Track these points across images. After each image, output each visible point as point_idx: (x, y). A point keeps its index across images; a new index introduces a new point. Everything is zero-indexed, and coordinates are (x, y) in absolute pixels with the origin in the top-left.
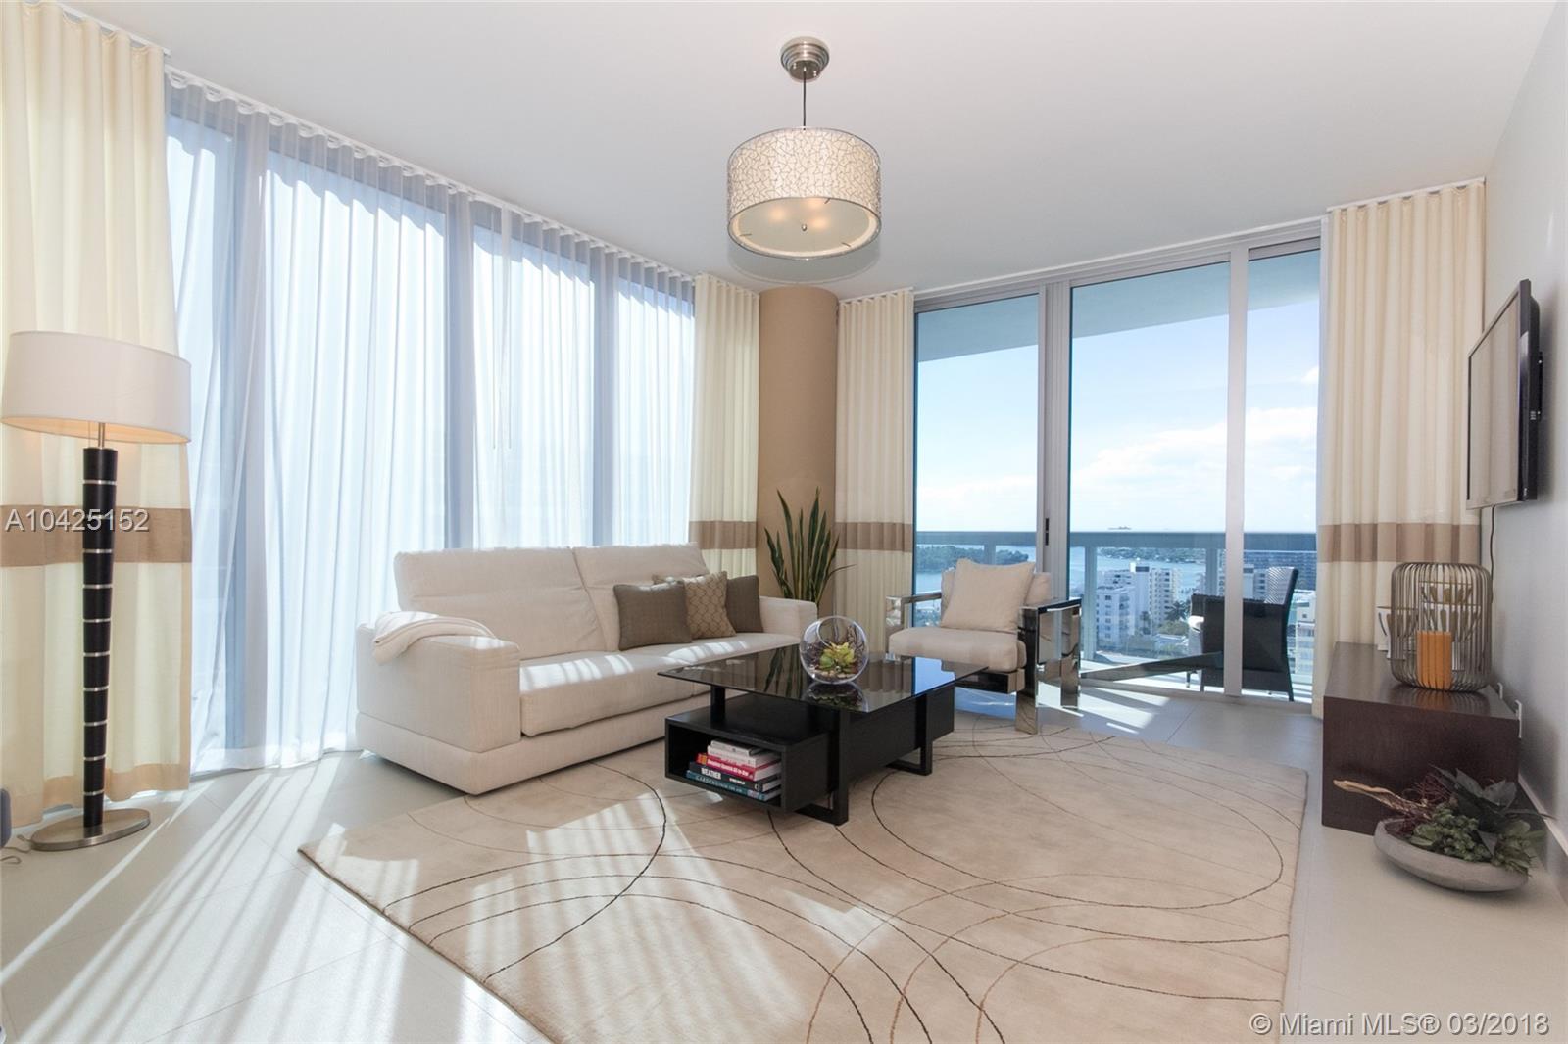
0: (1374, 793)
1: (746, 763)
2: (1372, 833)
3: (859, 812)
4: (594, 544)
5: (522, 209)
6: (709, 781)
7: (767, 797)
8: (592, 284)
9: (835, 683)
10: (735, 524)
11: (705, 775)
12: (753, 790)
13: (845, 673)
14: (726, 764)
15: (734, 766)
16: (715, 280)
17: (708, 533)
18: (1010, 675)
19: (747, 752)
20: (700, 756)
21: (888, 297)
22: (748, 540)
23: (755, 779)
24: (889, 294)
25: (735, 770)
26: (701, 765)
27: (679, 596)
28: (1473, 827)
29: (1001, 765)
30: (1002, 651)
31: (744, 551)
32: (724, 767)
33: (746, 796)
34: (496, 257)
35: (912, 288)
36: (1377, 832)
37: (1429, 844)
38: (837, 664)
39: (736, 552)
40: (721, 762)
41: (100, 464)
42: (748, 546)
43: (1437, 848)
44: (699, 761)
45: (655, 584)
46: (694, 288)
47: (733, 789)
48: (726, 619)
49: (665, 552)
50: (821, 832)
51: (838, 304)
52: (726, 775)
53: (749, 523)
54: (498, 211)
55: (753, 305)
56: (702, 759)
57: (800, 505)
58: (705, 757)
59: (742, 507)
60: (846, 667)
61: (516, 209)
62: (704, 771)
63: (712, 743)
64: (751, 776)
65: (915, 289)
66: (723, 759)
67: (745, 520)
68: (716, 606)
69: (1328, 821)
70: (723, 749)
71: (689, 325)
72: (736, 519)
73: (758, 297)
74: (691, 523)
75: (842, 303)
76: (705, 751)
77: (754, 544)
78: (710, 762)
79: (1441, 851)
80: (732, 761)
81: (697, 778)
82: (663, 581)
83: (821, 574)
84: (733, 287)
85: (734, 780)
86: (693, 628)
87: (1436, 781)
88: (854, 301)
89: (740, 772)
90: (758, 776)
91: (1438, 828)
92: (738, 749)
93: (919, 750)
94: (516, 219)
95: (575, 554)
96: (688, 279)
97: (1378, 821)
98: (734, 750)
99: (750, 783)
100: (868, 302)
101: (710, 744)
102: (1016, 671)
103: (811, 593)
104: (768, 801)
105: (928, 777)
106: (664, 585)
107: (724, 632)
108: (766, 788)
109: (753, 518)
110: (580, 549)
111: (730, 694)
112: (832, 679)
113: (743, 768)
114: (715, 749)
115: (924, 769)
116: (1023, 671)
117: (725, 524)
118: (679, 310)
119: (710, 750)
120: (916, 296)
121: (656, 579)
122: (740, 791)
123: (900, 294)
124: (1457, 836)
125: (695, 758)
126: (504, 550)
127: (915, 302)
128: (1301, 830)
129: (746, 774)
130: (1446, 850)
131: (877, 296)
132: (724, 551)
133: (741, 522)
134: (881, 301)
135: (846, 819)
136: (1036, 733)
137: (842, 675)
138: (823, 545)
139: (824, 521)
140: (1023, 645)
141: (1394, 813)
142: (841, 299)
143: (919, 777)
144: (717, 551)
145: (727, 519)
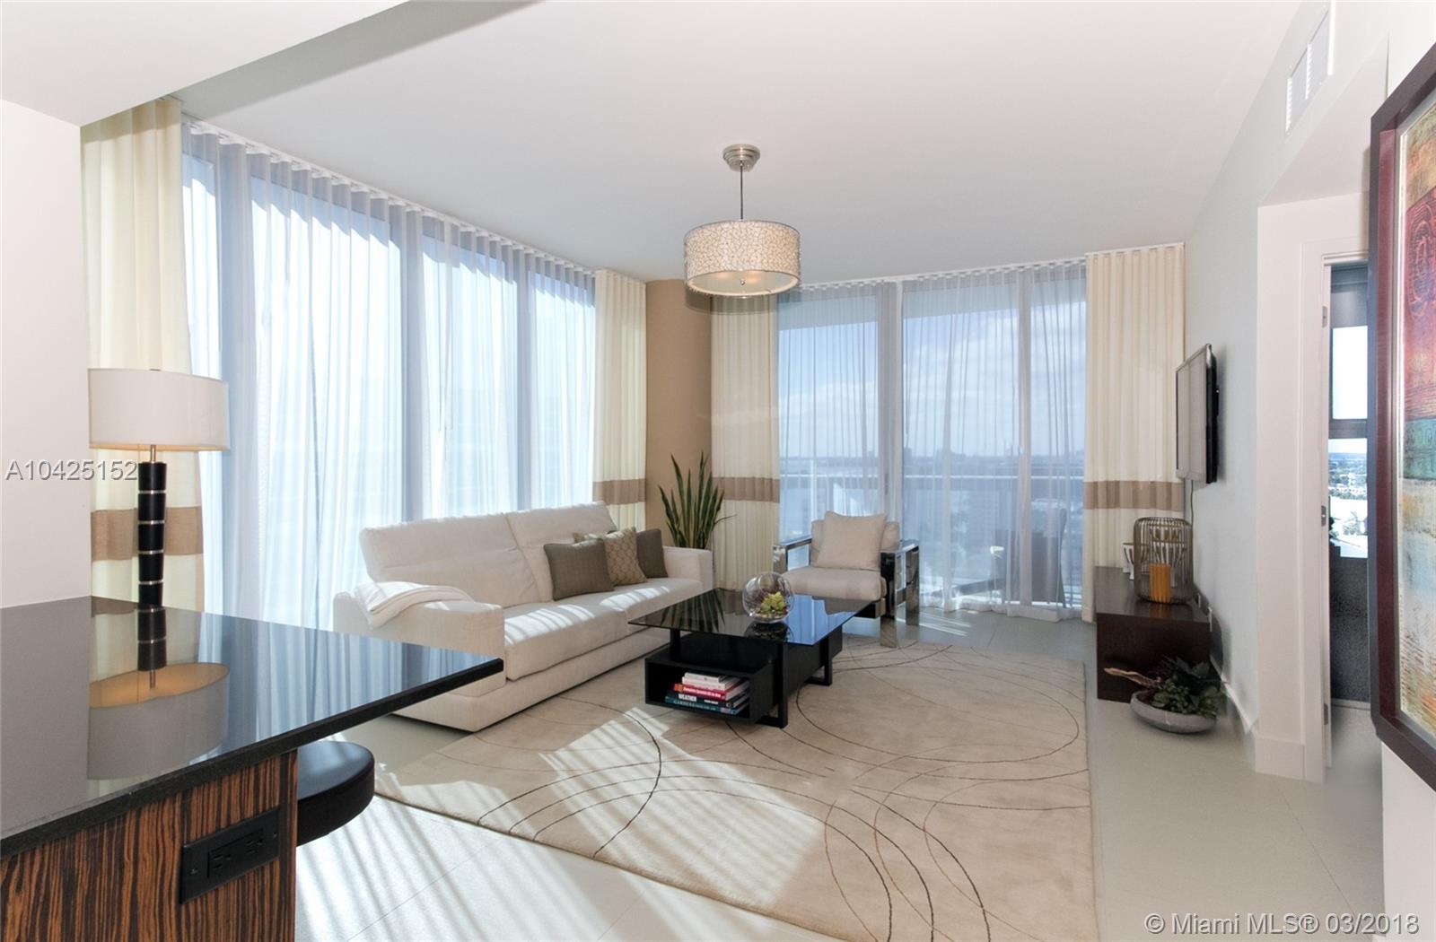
0: (1130, 676)
1: (717, 688)
2: (1129, 702)
3: (793, 716)
4: (519, 509)
5: (459, 221)
6: (685, 704)
7: (737, 711)
8: (514, 282)
9: (771, 622)
10: (629, 481)
11: (682, 700)
12: (725, 707)
13: (780, 615)
14: (700, 689)
15: (707, 690)
16: (612, 275)
17: (610, 491)
18: (876, 604)
19: (717, 679)
20: (676, 685)
22: (639, 496)
23: (727, 699)
25: (709, 694)
26: (677, 693)
27: (600, 550)
28: (1186, 692)
29: (879, 673)
30: (869, 587)
31: (636, 504)
32: (699, 692)
33: (719, 713)
34: (440, 264)
36: (1132, 700)
37: (1162, 705)
38: (772, 608)
39: (630, 506)
40: (696, 689)
41: (152, 476)
42: (640, 500)
43: (1167, 708)
44: (675, 689)
45: (576, 542)
46: (594, 279)
47: (708, 708)
48: (638, 568)
49: (579, 512)
50: (771, 733)
52: (701, 699)
53: (639, 481)
54: (442, 223)
55: (641, 292)
56: (678, 687)
58: (680, 686)
59: (633, 467)
60: (779, 610)
61: (456, 222)
62: (681, 696)
63: (686, 674)
64: (723, 697)
66: (696, 686)
67: (637, 478)
68: (631, 558)
69: (1101, 696)
70: (696, 678)
71: (590, 311)
72: (631, 478)
73: (644, 286)
74: (595, 484)
76: (680, 681)
77: (643, 498)
78: (685, 689)
79: (1169, 710)
80: (703, 687)
81: (675, 702)
82: (584, 540)
83: (708, 525)
84: (626, 279)
85: (709, 702)
86: (613, 577)
87: (1165, 665)
89: (713, 695)
90: (728, 697)
91: (1167, 695)
92: (708, 678)
93: (823, 668)
94: (454, 228)
95: (506, 519)
96: (588, 273)
97: (1132, 693)
98: (706, 679)
99: (722, 702)
101: (683, 675)
102: (880, 600)
103: (700, 542)
104: (737, 715)
105: (830, 687)
106: (585, 543)
107: (637, 579)
108: (735, 704)
109: (642, 476)
110: (511, 514)
111: (683, 634)
112: (770, 620)
113: (714, 691)
114: (689, 679)
115: (826, 682)
116: (884, 599)
117: (622, 482)
118: (581, 300)
119: (685, 680)
121: (577, 538)
122: (714, 709)
124: (1178, 699)
125: (673, 687)
126: (454, 520)
128: (1085, 702)
129: (719, 696)
130: (1173, 708)
132: (622, 506)
133: (634, 480)
135: (787, 724)
136: (895, 647)
137: (778, 617)
138: (710, 500)
139: (710, 477)
140: (884, 580)
141: (1141, 688)
143: (825, 688)
144: (616, 506)
145: (623, 478)
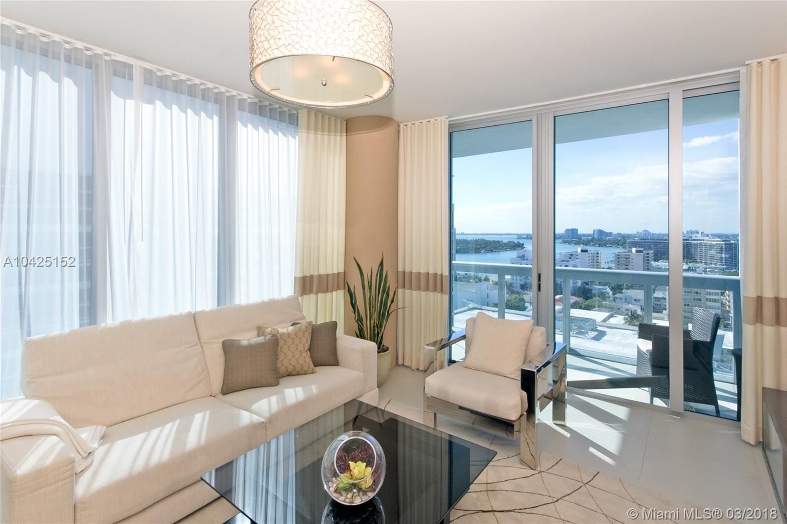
4: (215, 306)
5: (152, 65)
16: (313, 113)
17: (309, 284)
21: (432, 124)
22: (338, 286)
24: (432, 120)
31: (335, 293)
35: (447, 117)
42: (338, 289)
46: (297, 118)
48: (308, 358)
51: (399, 126)
53: (338, 273)
54: (131, 67)
55: (341, 127)
57: (370, 266)
59: (333, 263)
61: (148, 66)
65: (449, 117)
71: (294, 143)
73: (344, 122)
74: (295, 279)
75: (402, 126)
77: (341, 287)
83: (383, 314)
84: (327, 117)
88: (409, 124)
96: (294, 112)
100: (418, 125)
103: (376, 328)
116: (523, 410)
117: (320, 277)
120: (449, 121)
121: (259, 331)
123: (439, 120)
127: (449, 125)
131: (424, 122)
132: (320, 296)
133: (333, 274)
134: (427, 124)
138: (385, 295)
139: (386, 276)
142: (401, 123)
144: (314, 296)
145: (322, 273)
